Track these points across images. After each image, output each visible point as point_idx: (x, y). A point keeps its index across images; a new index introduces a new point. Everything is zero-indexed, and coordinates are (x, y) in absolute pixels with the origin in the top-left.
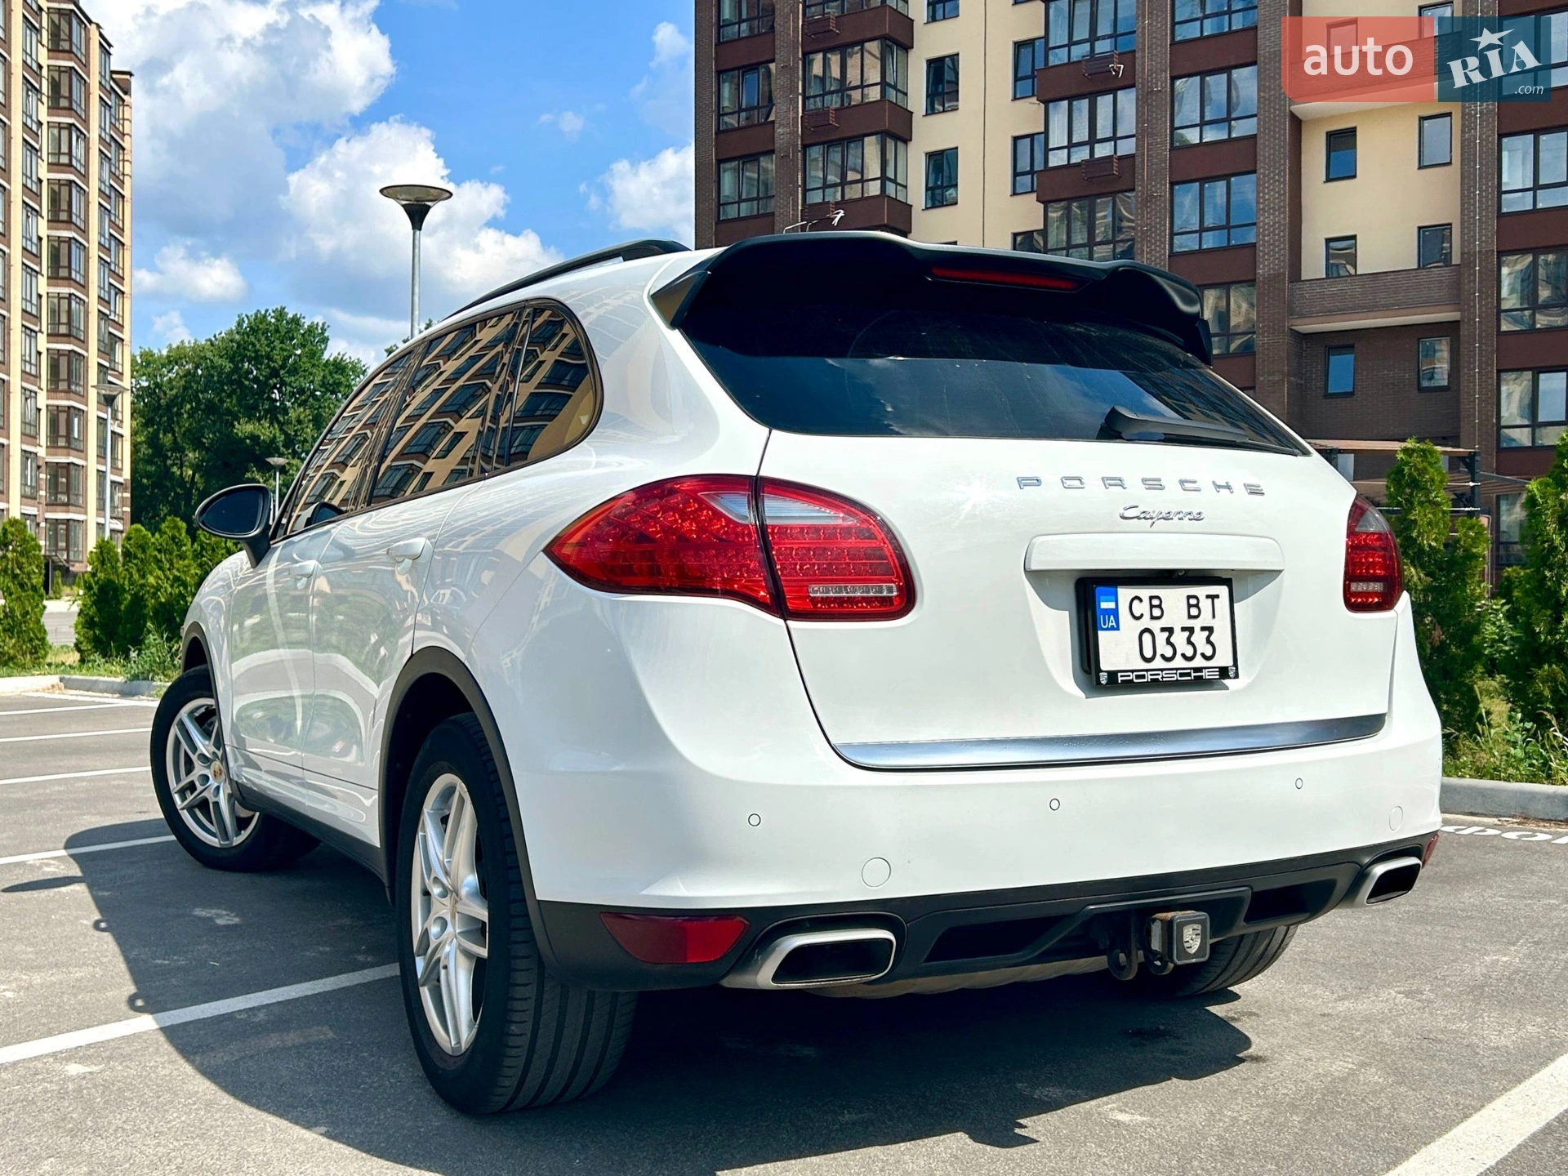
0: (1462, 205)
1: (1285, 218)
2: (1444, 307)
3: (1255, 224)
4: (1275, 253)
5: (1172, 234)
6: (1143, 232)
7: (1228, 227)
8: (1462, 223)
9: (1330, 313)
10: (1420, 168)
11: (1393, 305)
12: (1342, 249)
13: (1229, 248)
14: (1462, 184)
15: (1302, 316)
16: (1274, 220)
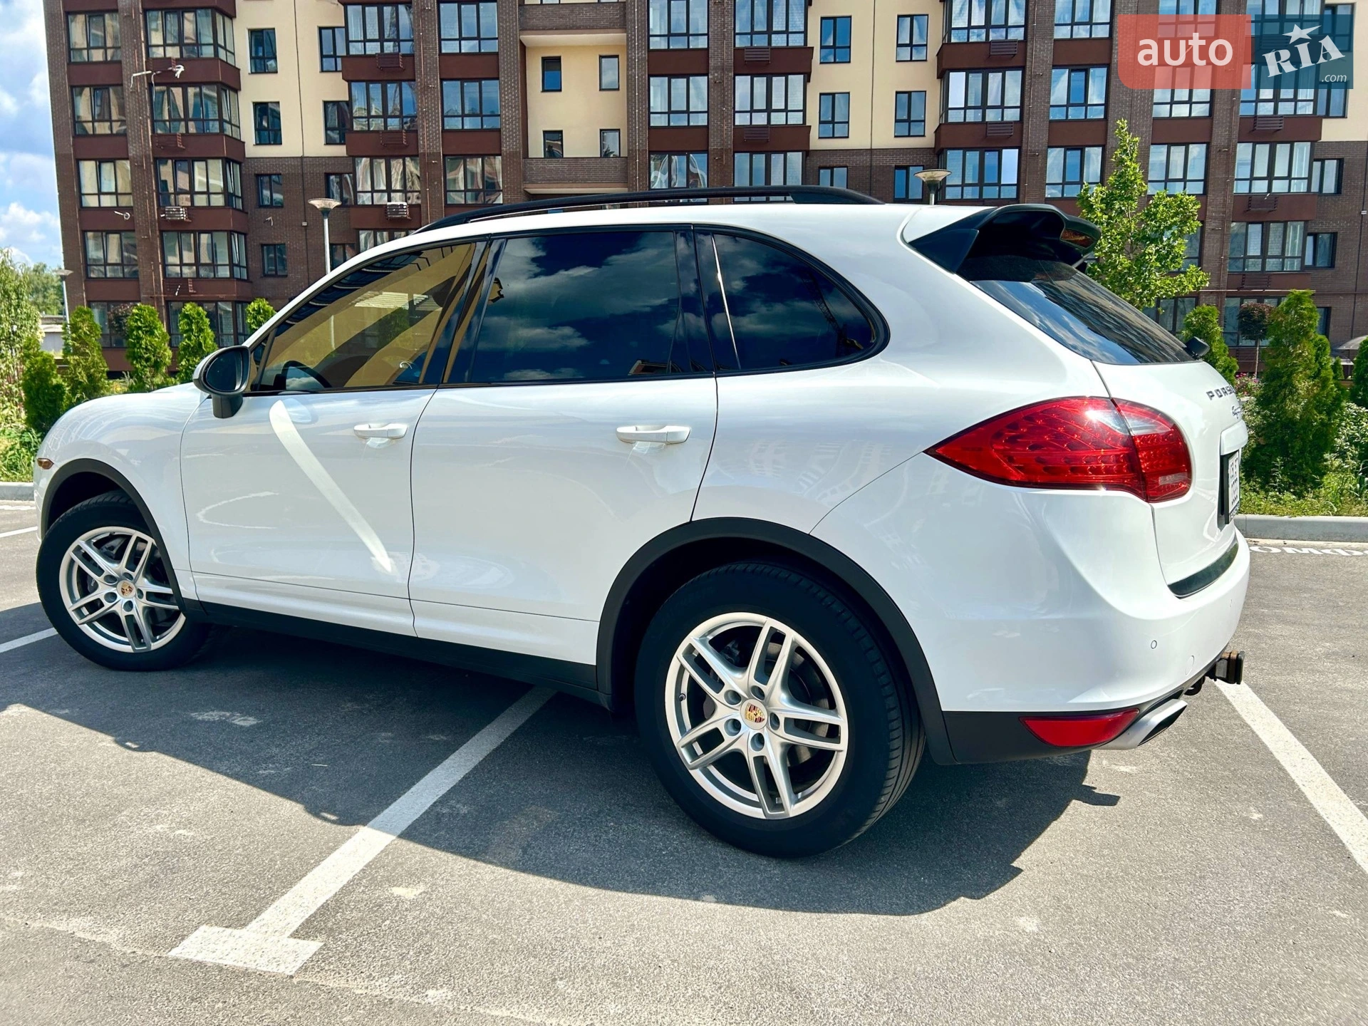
0: (628, 119)
1: (518, 114)
2: (618, 184)
3: (499, 115)
4: (513, 137)
5: (443, 117)
6: (423, 113)
7: (481, 115)
8: (628, 129)
9: (550, 181)
10: (600, 90)
11: (587, 180)
12: (554, 138)
13: (482, 130)
14: (628, 103)
15: (533, 183)
16: (510, 114)
